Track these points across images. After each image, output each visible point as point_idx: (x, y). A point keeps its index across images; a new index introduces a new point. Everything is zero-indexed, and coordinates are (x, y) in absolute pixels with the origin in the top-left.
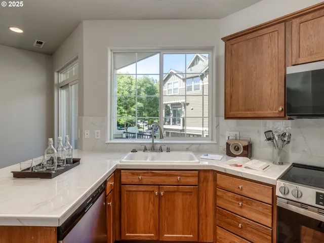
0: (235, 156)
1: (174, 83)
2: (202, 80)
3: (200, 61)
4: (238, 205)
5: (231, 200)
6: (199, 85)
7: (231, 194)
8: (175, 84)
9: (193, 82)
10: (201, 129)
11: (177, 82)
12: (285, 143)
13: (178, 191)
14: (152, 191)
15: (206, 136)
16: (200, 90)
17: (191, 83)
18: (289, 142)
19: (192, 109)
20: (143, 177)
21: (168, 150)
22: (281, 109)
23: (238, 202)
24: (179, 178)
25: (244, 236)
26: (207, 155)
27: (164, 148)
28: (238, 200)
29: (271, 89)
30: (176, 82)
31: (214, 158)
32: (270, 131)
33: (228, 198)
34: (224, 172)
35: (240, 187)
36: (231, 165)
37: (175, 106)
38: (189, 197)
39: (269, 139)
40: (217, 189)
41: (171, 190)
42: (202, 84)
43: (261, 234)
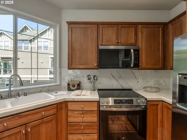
0: (74, 90)
1: (5, 41)
2: (31, 43)
3: (28, 30)
4: (81, 117)
5: (77, 115)
6: (28, 46)
7: (76, 112)
8: (6, 43)
9: (23, 44)
10: (30, 76)
11: (9, 41)
12: (95, 80)
13: (42, 123)
14: (18, 132)
15: (34, 81)
16: (29, 50)
17: (22, 44)
18: (97, 80)
19: (23, 63)
20: (8, 123)
21: (25, 94)
22: (96, 65)
23: (81, 116)
24: (43, 113)
25: (84, 133)
26: (57, 93)
27: (20, 93)
28: (81, 114)
29: (92, 55)
30: (7, 41)
31: (63, 94)
32: (90, 75)
33: (75, 115)
34: (73, 100)
35: (82, 106)
36: (75, 96)
37: (6, 60)
38: (50, 124)
39: (89, 79)
40: (68, 112)
41: (36, 124)
42: (31, 46)
43: (92, 127)
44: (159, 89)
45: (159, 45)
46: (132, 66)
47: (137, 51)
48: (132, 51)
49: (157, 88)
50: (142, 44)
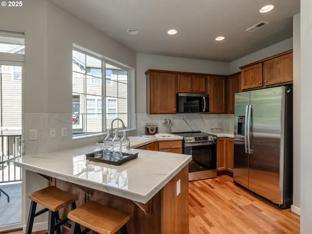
22: (175, 110)
26: (141, 136)
29: (171, 101)
34: (163, 140)
35: (171, 145)
44: (222, 130)
45: (222, 94)
46: (204, 111)
47: (207, 98)
48: (204, 98)
49: (220, 129)
50: (210, 92)
